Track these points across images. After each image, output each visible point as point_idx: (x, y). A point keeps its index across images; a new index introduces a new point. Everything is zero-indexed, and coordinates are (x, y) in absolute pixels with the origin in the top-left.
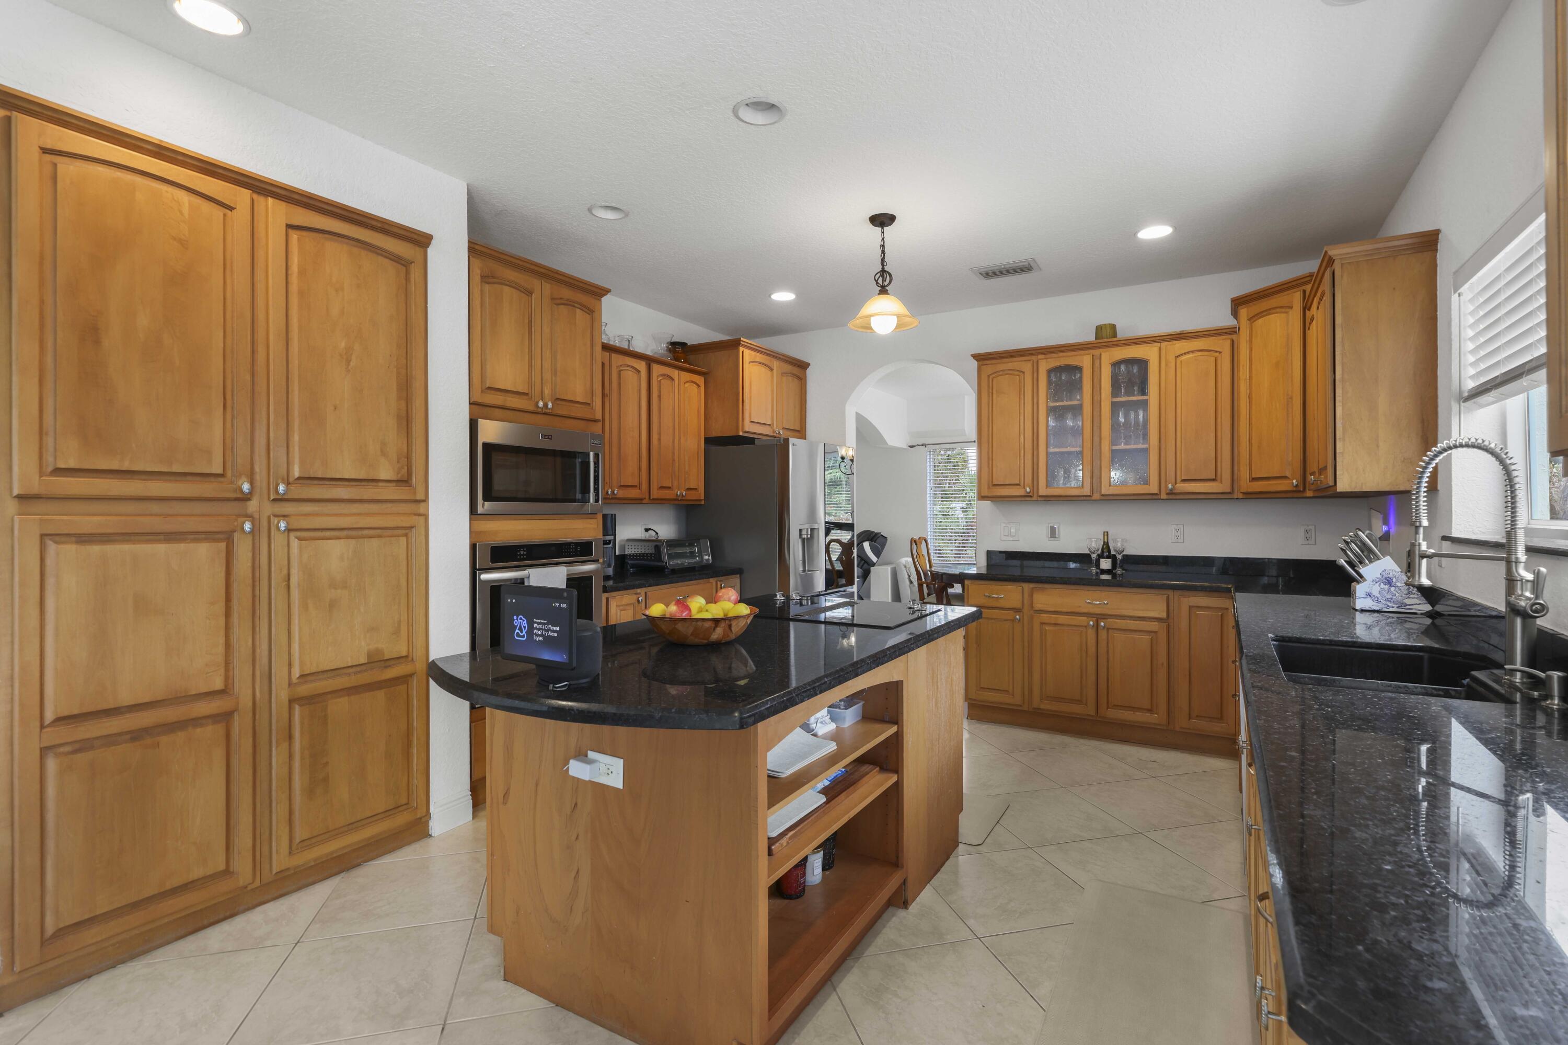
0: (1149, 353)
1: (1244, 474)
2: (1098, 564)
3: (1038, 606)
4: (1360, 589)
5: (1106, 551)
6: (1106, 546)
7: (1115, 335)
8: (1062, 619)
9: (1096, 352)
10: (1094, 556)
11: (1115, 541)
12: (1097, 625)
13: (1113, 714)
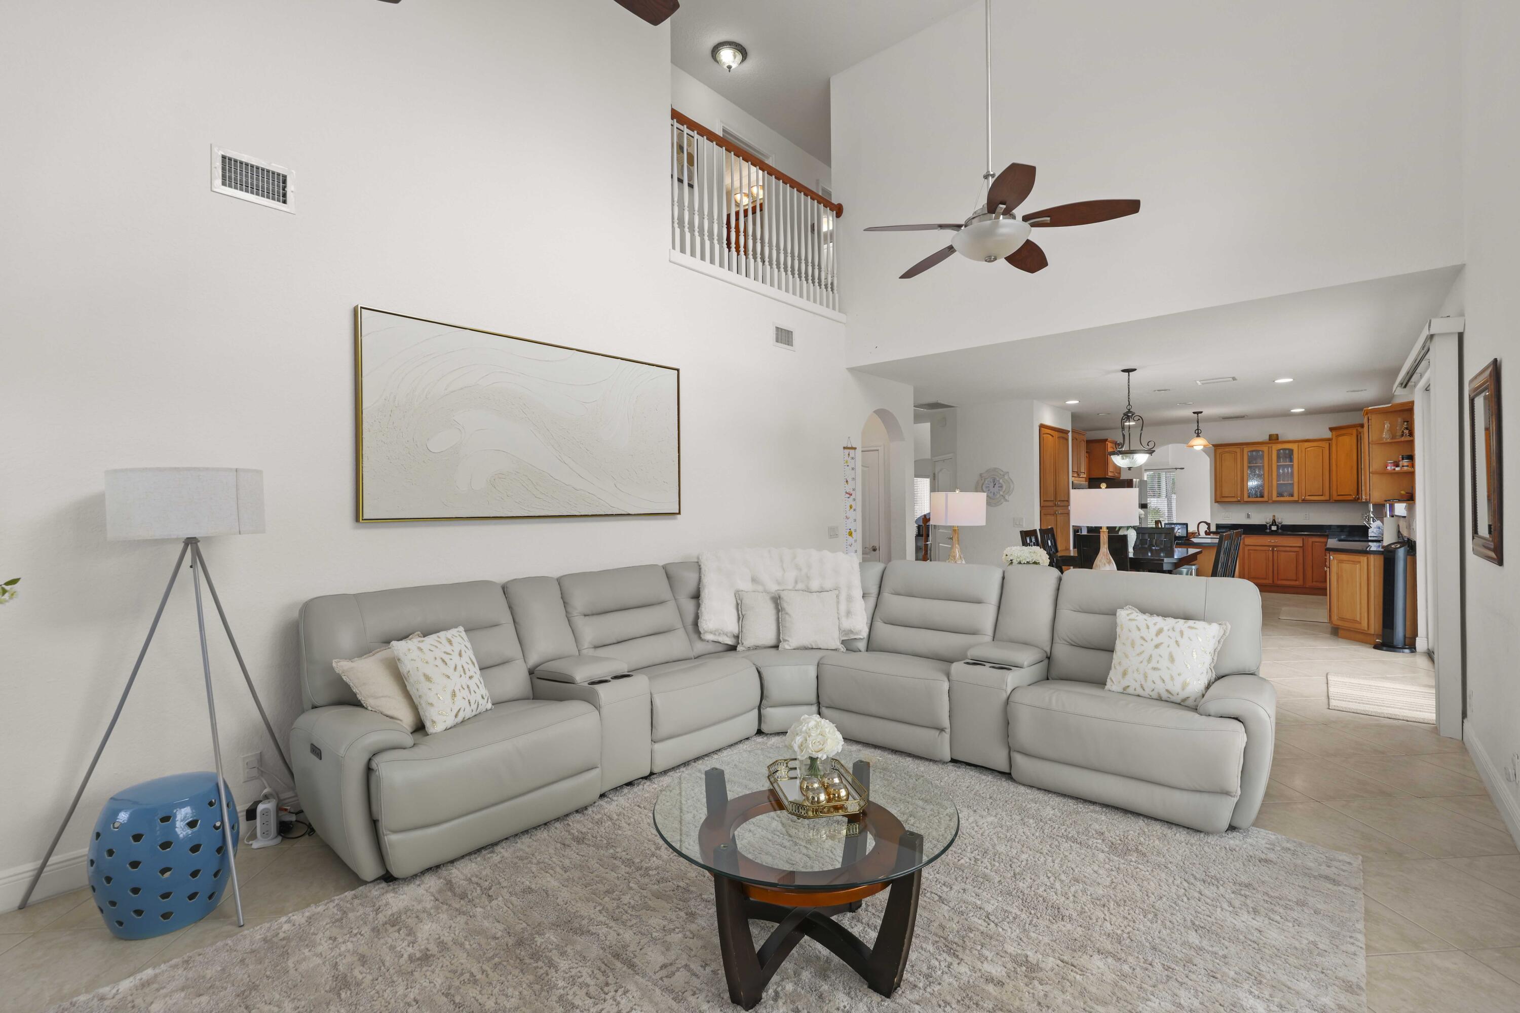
0: (1294, 447)
1: (1334, 493)
2: (1270, 528)
3: (1246, 543)
4: (1370, 530)
5: (1274, 523)
6: (1274, 521)
7: (1278, 439)
8: (1258, 548)
9: (1270, 445)
10: (1268, 525)
11: (1278, 519)
12: (1273, 550)
13: (1280, 582)
